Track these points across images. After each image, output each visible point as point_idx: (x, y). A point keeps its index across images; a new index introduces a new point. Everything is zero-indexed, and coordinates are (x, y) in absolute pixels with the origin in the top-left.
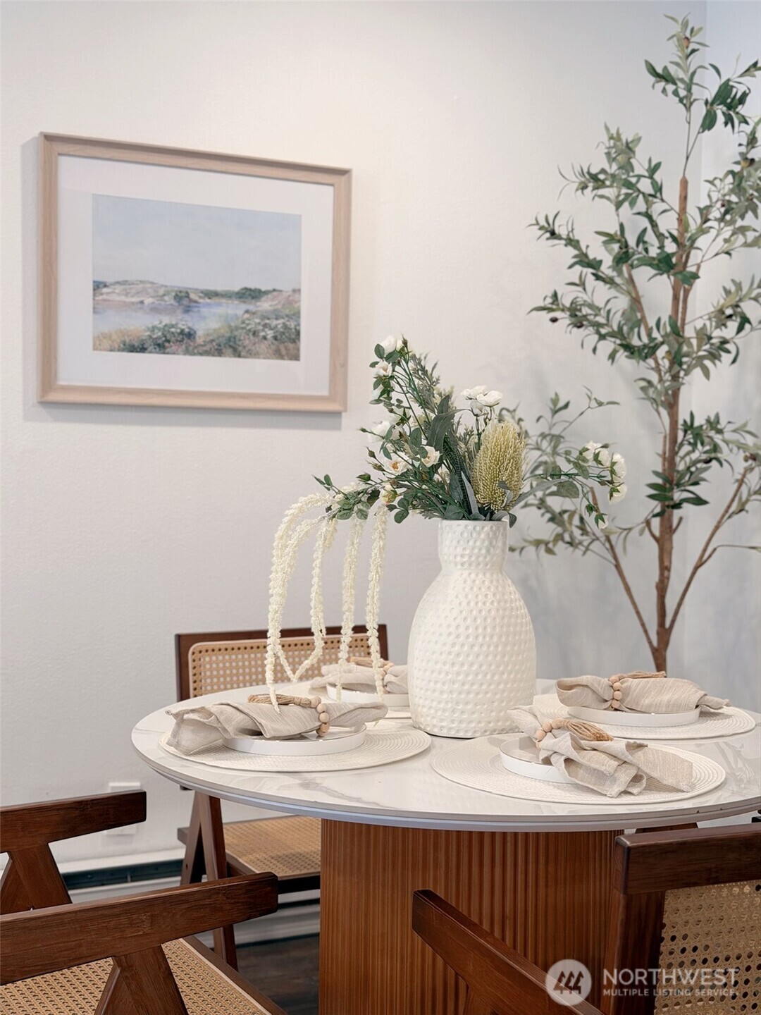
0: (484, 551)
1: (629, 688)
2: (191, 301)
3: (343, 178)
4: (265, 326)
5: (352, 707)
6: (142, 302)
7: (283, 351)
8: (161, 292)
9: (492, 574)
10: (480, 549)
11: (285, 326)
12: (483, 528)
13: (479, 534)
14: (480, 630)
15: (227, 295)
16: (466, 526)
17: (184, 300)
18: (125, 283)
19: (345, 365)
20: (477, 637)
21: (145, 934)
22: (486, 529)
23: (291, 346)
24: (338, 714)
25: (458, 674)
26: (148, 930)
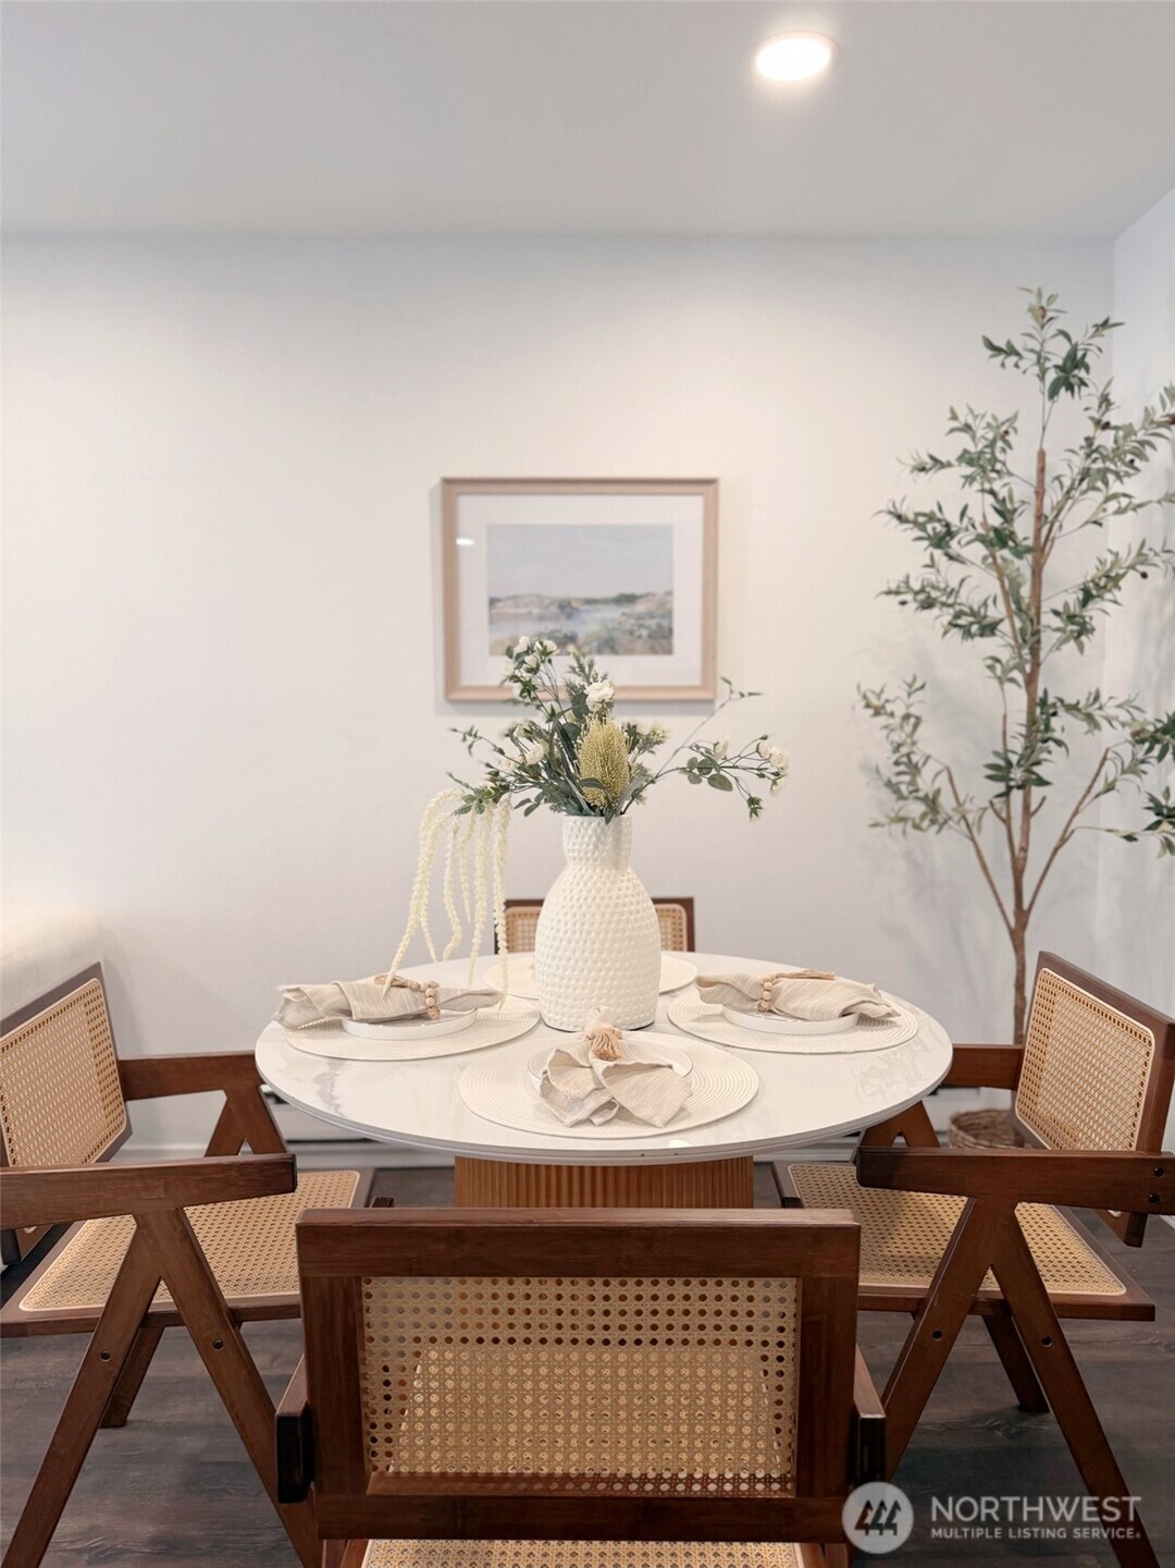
0: (591, 847)
1: (780, 988)
2: (573, 608)
3: (711, 487)
4: (641, 626)
5: (459, 993)
6: (530, 613)
7: (657, 647)
8: (547, 602)
9: (603, 870)
10: (588, 845)
11: (659, 626)
12: (590, 823)
13: (586, 830)
14: (578, 926)
15: (605, 602)
16: (575, 822)
17: (566, 608)
18: (515, 597)
19: (714, 658)
20: (574, 932)
21: (159, 1198)
22: (593, 825)
23: (664, 642)
24: (445, 999)
25: (558, 968)
26: (162, 1195)
